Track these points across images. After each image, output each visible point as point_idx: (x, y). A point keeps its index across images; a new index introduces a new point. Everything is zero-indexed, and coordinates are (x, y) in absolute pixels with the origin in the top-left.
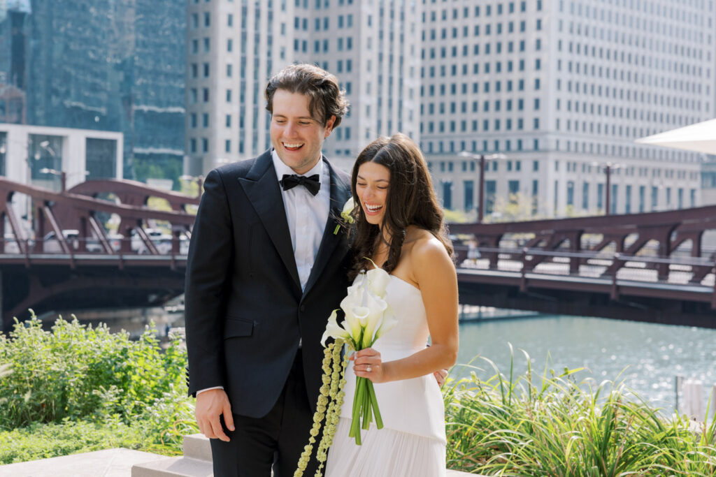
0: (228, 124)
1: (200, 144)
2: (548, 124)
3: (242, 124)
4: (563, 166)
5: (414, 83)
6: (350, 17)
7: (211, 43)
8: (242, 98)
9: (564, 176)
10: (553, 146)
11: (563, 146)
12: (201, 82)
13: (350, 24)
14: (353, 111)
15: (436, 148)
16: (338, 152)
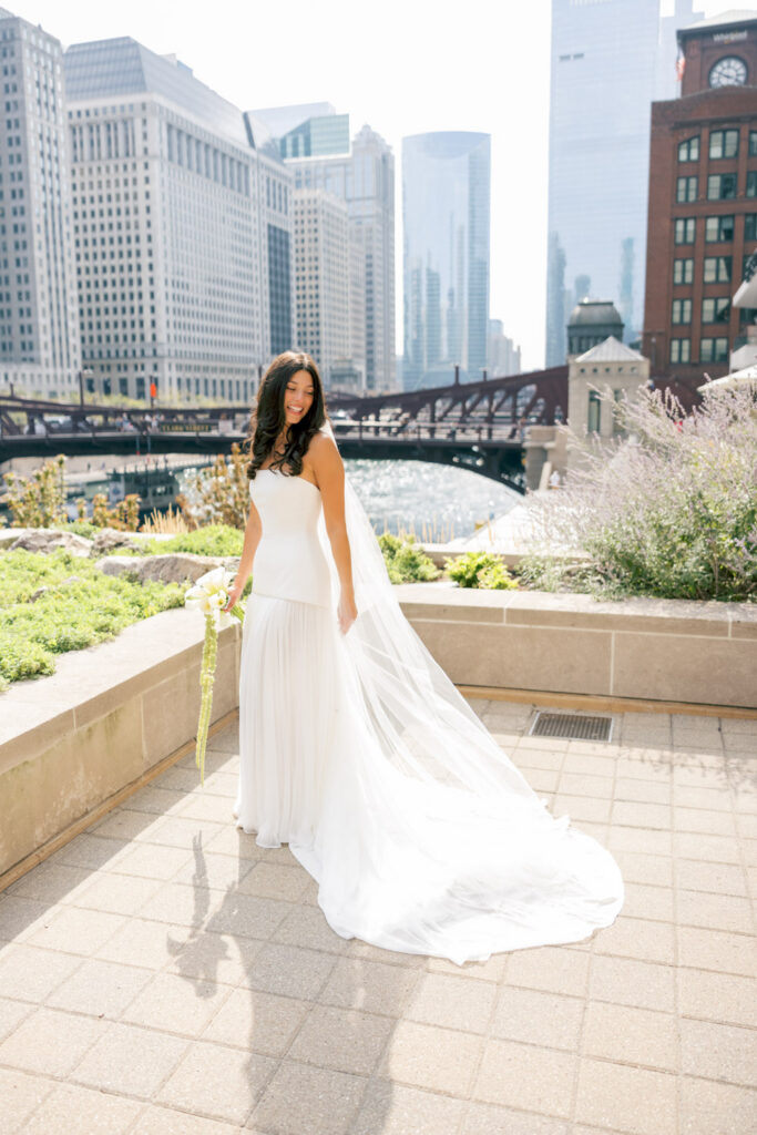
2: (162, 337)
4: (174, 367)
5: (74, 308)
6: (26, 259)
9: (175, 374)
10: (166, 353)
11: (173, 353)
13: (26, 265)
14: (34, 329)
15: (88, 355)
16: (24, 360)
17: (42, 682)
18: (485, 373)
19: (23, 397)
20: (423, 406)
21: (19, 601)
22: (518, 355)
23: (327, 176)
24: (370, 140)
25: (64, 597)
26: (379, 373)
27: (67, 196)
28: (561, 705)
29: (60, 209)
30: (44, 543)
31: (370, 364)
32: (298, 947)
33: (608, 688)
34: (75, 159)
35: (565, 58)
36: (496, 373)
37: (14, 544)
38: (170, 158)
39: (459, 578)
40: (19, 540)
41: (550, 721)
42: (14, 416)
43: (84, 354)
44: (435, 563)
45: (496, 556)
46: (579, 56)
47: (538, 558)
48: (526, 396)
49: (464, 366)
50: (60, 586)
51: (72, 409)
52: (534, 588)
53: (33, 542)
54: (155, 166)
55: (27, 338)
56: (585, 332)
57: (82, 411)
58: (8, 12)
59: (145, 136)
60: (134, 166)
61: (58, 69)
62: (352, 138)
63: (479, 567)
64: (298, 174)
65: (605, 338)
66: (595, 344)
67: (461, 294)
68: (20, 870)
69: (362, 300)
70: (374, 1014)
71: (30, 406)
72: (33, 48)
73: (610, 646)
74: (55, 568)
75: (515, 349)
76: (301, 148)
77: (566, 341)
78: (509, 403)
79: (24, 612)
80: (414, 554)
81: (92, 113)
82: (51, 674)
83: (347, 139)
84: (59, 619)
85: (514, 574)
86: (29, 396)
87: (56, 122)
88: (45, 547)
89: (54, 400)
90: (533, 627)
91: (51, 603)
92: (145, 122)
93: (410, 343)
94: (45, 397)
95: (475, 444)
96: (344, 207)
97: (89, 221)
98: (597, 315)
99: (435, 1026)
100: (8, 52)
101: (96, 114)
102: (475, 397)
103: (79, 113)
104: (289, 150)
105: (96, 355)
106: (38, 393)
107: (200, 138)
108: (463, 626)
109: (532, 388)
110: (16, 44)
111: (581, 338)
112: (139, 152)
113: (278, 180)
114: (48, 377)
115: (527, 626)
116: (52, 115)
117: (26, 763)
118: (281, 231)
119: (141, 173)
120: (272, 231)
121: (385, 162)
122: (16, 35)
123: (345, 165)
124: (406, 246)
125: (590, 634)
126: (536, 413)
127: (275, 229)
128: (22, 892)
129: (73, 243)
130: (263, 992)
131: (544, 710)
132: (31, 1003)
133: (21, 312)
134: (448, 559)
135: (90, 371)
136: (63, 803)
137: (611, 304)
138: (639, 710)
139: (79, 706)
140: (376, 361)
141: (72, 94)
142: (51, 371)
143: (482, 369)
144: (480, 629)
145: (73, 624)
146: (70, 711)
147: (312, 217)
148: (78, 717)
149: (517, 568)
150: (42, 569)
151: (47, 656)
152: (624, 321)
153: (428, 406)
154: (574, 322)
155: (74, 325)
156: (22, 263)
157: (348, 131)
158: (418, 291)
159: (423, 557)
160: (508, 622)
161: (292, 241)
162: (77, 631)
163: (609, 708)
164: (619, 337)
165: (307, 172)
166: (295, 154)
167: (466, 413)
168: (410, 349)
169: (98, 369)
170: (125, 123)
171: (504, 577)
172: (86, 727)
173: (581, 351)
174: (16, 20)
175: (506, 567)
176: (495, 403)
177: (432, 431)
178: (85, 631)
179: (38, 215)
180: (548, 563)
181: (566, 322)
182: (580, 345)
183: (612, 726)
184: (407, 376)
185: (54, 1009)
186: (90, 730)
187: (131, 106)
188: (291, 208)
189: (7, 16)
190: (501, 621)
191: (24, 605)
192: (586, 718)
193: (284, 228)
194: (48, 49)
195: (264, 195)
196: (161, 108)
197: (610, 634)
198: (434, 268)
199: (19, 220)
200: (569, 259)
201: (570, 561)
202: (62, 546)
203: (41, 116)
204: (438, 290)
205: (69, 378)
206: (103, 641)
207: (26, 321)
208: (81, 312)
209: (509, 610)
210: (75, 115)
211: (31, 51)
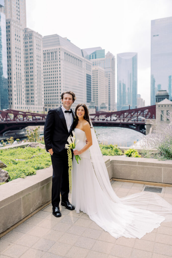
0: (15, 100)
1: (10, 103)
3: (17, 100)
5: (43, 93)
6: (33, 82)
7: (12, 86)
8: (17, 95)
12: (10, 93)
13: (33, 83)
14: (34, 97)
15: (46, 103)
16: (32, 104)
17: (33, 176)
18: (136, 107)
19: (31, 112)
20: (121, 114)
21: (29, 158)
22: (144, 102)
23: (100, 63)
24: (110, 54)
25: (39, 157)
26: (111, 107)
27: (42, 68)
28: (150, 185)
29: (41, 71)
30: (34, 145)
31: (109, 105)
32: (87, 237)
33: (162, 181)
34: (44, 60)
35: (154, 36)
36: (139, 107)
37: (28, 146)
38: (65, 60)
39: (127, 155)
40: (29, 145)
41: (148, 188)
42: (29, 116)
43: (45, 103)
44: (122, 151)
45: (136, 150)
46: (158, 35)
47: (145, 150)
48: (146, 112)
49: (131, 106)
50: (38, 155)
51: (42, 115)
52: (145, 157)
53: (33, 145)
54: (62, 61)
55: (32, 99)
56: (160, 97)
57: (44, 115)
58: (31, 30)
59: (60, 55)
60: (57, 62)
61: (41, 41)
62: (105, 54)
63: (132, 152)
64: (93, 63)
65: (165, 98)
66: (162, 100)
67: (131, 89)
68: (27, 218)
69: (108, 90)
70: (104, 253)
71: (33, 114)
72: (36, 37)
73: (162, 171)
74: (37, 151)
75: (143, 101)
76: (94, 57)
77: (155, 99)
78: (142, 114)
79: (30, 161)
80: (117, 149)
81: (48, 51)
82: (35, 174)
83: (104, 55)
84: (37, 162)
85: (140, 154)
86: (32, 112)
87: (40, 53)
88: (35, 146)
89: (38, 113)
90: (144, 166)
91: (36, 159)
92: (60, 52)
93: (119, 100)
94: (36, 112)
95: (134, 123)
96: (104, 70)
97: (47, 74)
98: (163, 93)
99: (118, 257)
100: (31, 38)
101: (49, 50)
102: (134, 112)
103: (45, 51)
104: (91, 57)
105: (48, 103)
106: (34, 111)
107: (72, 55)
108: (128, 166)
109: (147, 110)
110: (32, 36)
111: (159, 99)
112: (58, 58)
113: (89, 64)
114: (37, 108)
115: (142, 166)
116: (39, 51)
117: (29, 194)
118: (89, 75)
119: (58, 63)
120: (87, 75)
121: (113, 59)
122: (32, 34)
123: (104, 60)
124: (118, 78)
125: (157, 168)
126: (148, 116)
127: (88, 75)
128: (27, 223)
129: (43, 78)
130: (79, 247)
131: (146, 186)
132: (28, 247)
133: (31, 94)
134: (125, 150)
135: (46, 107)
136: (37, 203)
137: (166, 91)
138: (169, 186)
139: (41, 182)
140: (111, 104)
141: (44, 46)
142: (37, 107)
143: (135, 106)
144: (132, 166)
145: (40, 164)
146: (39, 182)
147: (96, 72)
148: (41, 184)
149: (140, 152)
150: (34, 151)
151: (35, 170)
152: (169, 95)
153: (123, 114)
154: (157, 95)
155: (43, 96)
156: (32, 83)
157: (104, 53)
158: (120, 88)
159: (119, 150)
160: (138, 165)
161: (92, 77)
162: (41, 165)
163: (162, 186)
164: (168, 98)
165: (95, 62)
166: (93, 58)
167: (132, 116)
168: (118, 101)
169: (48, 106)
170: (55, 52)
171: (138, 155)
172: (42, 186)
173: (159, 102)
174: (33, 31)
175: (138, 152)
176: (139, 113)
177: (124, 120)
178: (43, 165)
179: (36, 72)
180: (148, 151)
181: (155, 95)
182: (159, 100)
183: (163, 190)
184: (118, 107)
185: (33, 249)
186: (43, 187)
187: (57, 49)
188: (92, 70)
189: (31, 31)
190: (136, 165)
191: (30, 159)
192: (156, 188)
193: (90, 74)
194: (39, 37)
195: (86, 67)
196: (63, 49)
197: (162, 168)
198: (124, 83)
199: (32, 74)
200: (156, 80)
201: (153, 151)
202: (39, 146)
203: (37, 51)
204: (125, 88)
205: (41, 108)
206: (47, 167)
207: (32, 96)
208: (45, 94)
209: (138, 162)
210: (44, 51)
211: (36, 38)
